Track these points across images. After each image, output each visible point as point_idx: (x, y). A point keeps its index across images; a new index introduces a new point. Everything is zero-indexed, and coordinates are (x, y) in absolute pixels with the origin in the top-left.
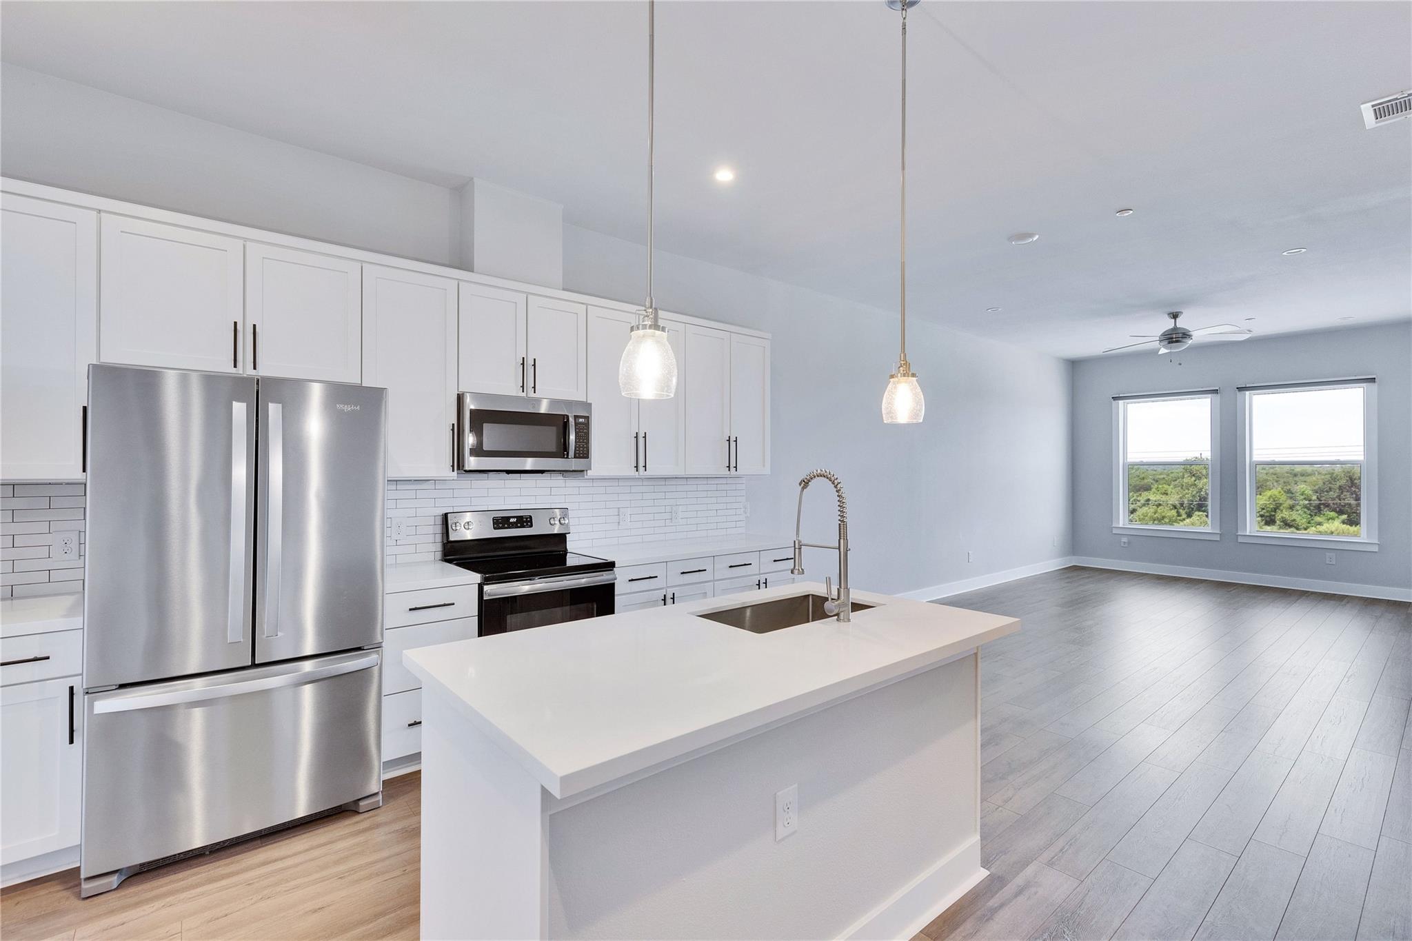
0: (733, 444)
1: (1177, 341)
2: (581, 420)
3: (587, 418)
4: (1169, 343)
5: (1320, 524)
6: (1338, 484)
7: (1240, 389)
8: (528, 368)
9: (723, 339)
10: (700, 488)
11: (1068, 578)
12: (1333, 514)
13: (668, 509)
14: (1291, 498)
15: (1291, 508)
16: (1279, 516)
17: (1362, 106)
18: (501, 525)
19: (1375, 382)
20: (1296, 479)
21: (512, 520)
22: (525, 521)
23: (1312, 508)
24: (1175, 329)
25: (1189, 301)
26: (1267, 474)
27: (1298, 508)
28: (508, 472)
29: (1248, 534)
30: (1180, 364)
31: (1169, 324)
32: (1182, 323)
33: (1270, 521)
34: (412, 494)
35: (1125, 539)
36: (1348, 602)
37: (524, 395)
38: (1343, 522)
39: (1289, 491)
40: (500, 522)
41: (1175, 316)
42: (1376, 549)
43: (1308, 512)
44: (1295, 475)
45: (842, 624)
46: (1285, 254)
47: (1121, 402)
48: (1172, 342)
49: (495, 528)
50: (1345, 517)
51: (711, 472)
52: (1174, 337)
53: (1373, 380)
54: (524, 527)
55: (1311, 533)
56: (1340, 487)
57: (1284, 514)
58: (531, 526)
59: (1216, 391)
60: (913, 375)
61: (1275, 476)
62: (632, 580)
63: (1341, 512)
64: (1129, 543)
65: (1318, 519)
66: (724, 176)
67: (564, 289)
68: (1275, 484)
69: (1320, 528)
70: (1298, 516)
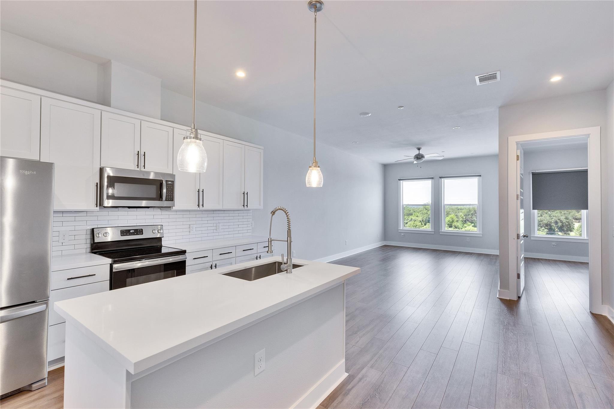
0: (246, 195)
1: (420, 159)
2: (169, 183)
3: (173, 182)
4: (417, 159)
5: (466, 227)
6: (471, 213)
7: (441, 178)
8: (140, 156)
9: (242, 148)
10: (230, 215)
11: (383, 250)
12: (470, 223)
13: (215, 225)
14: (457, 218)
15: (457, 221)
16: (453, 224)
17: (476, 77)
18: (125, 234)
19: (481, 176)
20: (459, 211)
21: (131, 231)
22: (139, 231)
23: (463, 221)
24: (419, 154)
25: (423, 144)
26: (450, 209)
27: (459, 221)
28: (129, 207)
29: (443, 231)
30: (421, 167)
31: (417, 152)
32: (421, 152)
33: (450, 226)
34: (73, 219)
35: (402, 234)
36: (473, 255)
37: (139, 169)
38: (473, 226)
39: (457, 216)
40: (124, 232)
41: (419, 149)
42: (481, 236)
43: (462, 223)
44: (459, 209)
45: (288, 274)
46: (453, 128)
47: (401, 181)
48: (418, 159)
49: (121, 236)
50: (473, 224)
51: (236, 208)
52: (419, 157)
53: (480, 176)
54: (138, 234)
55: (463, 229)
56: (472, 214)
57: (455, 224)
58: (142, 234)
59: (432, 178)
60: (319, 167)
61: (452, 210)
62: (195, 259)
63: (472, 223)
64: (404, 235)
65: (465, 225)
66: (241, 74)
67: (161, 119)
68: (452, 213)
69: (466, 229)
70: (459, 224)
